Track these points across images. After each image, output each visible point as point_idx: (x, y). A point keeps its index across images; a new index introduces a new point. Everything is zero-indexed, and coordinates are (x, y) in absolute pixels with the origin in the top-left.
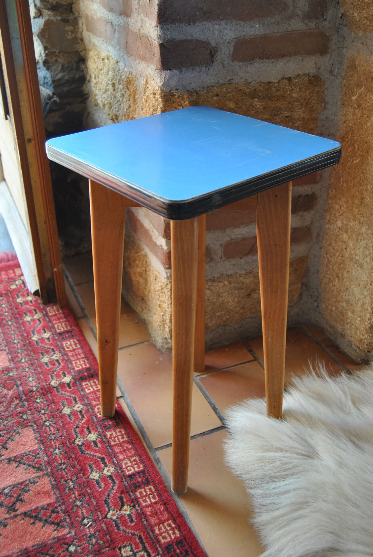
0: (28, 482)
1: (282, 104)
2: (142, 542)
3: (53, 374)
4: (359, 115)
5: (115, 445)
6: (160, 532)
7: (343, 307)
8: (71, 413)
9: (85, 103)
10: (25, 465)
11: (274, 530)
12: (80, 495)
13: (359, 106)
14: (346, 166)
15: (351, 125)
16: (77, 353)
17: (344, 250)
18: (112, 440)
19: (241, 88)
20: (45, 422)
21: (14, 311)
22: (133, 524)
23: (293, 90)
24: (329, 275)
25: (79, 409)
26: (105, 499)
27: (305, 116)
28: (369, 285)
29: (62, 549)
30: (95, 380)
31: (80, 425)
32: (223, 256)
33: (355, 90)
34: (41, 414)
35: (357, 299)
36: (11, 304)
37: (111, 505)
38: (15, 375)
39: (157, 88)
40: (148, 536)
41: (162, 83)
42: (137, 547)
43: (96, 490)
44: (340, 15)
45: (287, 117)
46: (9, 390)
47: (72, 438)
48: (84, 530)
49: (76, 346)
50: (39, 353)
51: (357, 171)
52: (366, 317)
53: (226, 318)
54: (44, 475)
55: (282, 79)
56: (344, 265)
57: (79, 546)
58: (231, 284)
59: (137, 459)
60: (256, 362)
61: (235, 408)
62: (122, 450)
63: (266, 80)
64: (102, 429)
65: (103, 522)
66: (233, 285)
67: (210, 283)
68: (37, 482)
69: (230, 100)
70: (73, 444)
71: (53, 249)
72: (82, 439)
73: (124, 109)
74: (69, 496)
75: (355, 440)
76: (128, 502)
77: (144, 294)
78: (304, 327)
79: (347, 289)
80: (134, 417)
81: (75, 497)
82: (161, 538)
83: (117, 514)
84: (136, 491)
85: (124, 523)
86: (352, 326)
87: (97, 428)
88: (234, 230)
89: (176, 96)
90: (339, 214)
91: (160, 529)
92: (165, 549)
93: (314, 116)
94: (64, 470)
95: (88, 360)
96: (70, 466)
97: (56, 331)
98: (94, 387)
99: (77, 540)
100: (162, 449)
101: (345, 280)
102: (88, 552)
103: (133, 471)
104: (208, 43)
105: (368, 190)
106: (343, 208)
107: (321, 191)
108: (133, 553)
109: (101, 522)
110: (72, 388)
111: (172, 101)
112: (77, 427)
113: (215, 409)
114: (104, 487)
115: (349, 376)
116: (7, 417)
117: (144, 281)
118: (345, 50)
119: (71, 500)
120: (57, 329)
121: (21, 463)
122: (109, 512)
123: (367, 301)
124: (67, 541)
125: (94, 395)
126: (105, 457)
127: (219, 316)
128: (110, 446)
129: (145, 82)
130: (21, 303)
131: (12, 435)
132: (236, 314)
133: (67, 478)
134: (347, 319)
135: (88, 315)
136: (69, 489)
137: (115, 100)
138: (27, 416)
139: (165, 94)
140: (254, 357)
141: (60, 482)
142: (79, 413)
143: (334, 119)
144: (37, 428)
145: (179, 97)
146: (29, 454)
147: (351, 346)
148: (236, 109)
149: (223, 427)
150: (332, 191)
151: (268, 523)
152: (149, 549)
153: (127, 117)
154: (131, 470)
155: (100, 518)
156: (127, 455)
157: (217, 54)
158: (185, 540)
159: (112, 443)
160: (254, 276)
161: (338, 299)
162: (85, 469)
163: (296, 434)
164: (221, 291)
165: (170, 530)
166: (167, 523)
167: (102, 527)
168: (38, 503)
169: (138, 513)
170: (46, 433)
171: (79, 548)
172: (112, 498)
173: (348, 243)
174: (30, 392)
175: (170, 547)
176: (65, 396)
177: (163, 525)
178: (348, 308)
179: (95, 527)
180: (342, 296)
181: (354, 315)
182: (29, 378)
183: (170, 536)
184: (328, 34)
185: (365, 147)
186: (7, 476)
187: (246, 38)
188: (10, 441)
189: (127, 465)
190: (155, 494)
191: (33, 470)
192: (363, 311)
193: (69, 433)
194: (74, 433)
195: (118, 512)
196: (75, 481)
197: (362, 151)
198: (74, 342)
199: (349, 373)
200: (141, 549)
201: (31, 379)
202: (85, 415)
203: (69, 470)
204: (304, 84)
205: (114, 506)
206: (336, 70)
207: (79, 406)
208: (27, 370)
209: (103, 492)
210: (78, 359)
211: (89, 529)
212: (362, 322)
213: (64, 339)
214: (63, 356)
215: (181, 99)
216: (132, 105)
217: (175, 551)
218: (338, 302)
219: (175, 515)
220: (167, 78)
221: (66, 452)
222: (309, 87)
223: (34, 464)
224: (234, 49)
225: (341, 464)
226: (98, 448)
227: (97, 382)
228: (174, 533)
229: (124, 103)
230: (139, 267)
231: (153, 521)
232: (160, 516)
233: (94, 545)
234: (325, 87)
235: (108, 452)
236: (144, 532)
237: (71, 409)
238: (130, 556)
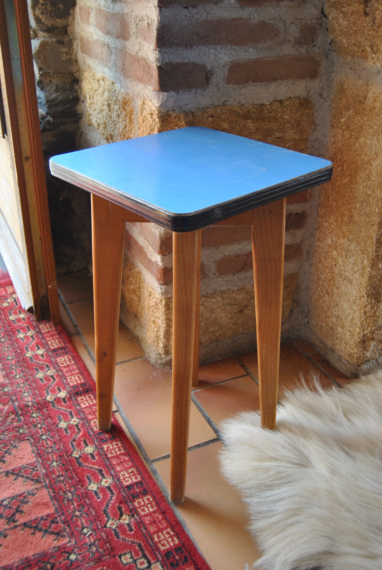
0: (26, 494)
1: (274, 125)
2: (141, 549)
3: (48, 390)
4: (348, 136)
5: (112, 457)
6: (159, 540)
7: (332, 322)
8: (67, 427)
9: (78, 123)
10: (23, 477)
11: (270, 536)
12: (79, 506)
13: (348, 128)
14: (335, 185)
15: (339, 146)
16: (71, 369)
17: (334, 267)
18: (109, 453)
19: (235, 110)
20: (42, 435)
21: (7, 328)
22: (132, 533)
23: (285, 112)
24: (319, 291)
25: (75, 423)
26: (103, 509)
27: (296, 137)
28: (358, 300)
29: (63, 558)
30: (91, 395)
31: (77, 438)
32: (216, 273)
33: (344, 112)
34: (37, 428)
35: (347, 314)
36: (4, 322)
37: (110, 514)
38: (10, 391)
39: (154, 109)
40: (148, 544)
41: (159, 104)
42: (137, 554)
43: (94, 501)
44: (329, 41)
45: (279, 138)
46: (4, 405)
47: (69, 451)
48: (84, 539)
49: (70, 362)
50: (33, 369)
51: (346, 190)
52: (355, 331)
53: (219, 334)
54: (43, 487)
55: (274, 101)
56: (334, 281)
57: (79, 554)
58: (224, 300)
59: (134, 470)
60: (249, 376)
61: (229, 421)
62: (119, 462)
63: (258, 102)
64: (99, 442)
65: (103, 531)
66: (225, 301)
67: (204, 299)
68: (36, 494)
69: (224, 121)
70: (70, 457)
71: (48, 266)
72: (79, 452)
73: (119, 129)
74: (69, 506)
75: (346, 448)
76: (127, 511)
77: (137, 311)
78: (295, 343)
79: (337, 305)
80: (130, 431)
81: (74, 508)
82: (160, 545)
83: (116, 523)
84: (134, 501)
85: (124, 532)
86: (342, 341)
87: (93, 441)
88: (227, 247)
89: (173, 117)
90: (329, 232)
91: (159, 537)
92: (164, 556)
93: (305, 137)
94: (62, 482)
95: (82, 376)
96: (68, 477)
97: (49, 348)
98: (90, 402)
99: (77, 549)
100: (159, 461)
101: (335, 296)
102: (89, 560)
103: (130, 481)
104: (204, 66)
105: (356, 208)
106: (332, 226)
107: (311, 210)
108: (134, 560)
109: (100, 531)
110: (68, 403)
111: (169, 122)
112: (74, 440)
113: (209, 422)
114: (103, 498)
115: (340, 389)
116: (4, 432)
117: (138, 298)
118: (333, 75)
119: (70, 511)
120: (51, 346)
121: (19, 476)
122: (108, 521)
123: (357, 316)
124: (67, 550)
125: (90, 410)
126: (103, 469)
127: (212, 331)
128: (108, 458)
129: (141, 103)
130: (13, 321)
131: (9, 449)
132: (229, 330)
133: (65, 490)
134: (337, 334)
135: (81, 332)
136: (68, 500)
137: (111, 121)
138: (24, 430)
139: (163, 114)
140: (246, 371)
141: (59, 493)
142: (75, 427)
143: (323, 140)
144: (34, 442)
145: (175, 117)
146: (27, 467)
147: (341, 361)
148: (230, 129)
149: (218, 439)
150: (322, 209)
151: (265, 529)
152: (148, 555)
153: (123, 136)
154: (128, 481)
155: (100, 527)
156: (124, 467)
157: (213, 77)
158: (184, 546)
159: (110, 456)
160: (246, 293)
161: (328, 314)
162: (83, 481)
163: (290, 444)
164: (214, 307)
165: (169, 537)
166: (166, 531)
167: (102, 536)
168: (37, 514)
169: (137, 521)
170: (43, 446)
171: (80, 556)
172: (111, 508)
173: (337, 260)
174: (26, 407)
175: (170, 554)
176: (61, 410)
177: (162, 533)
178: (337, 323)
179: (95, 535)
180: (332, 312)
181: (343, 330)
182: (24, 393)
183: (169, 543)
184: (318, 60)
185: (353, 166)
186: (5, 489)
187: (240, 62)
188: (7, 454)
189: (125, 476)
190: (153, 503)
191: (32, 483)
192: (353, 325)
193: (66, 446)
194: (71, 446)
195: (117, 521)
196: (74, 492)
197: (351, 171)
198: (68, 358)
199: (340, 386)
200: (141, 556)
201: (26, 394)
202: (81, 429)
203: (67, 482)
204: (295, 106)
205: (113, 516)
206: (326, 94)
207: (75, 420)
208: (22, 385)
209: (102, 502)
210: (72, 375)
211: (89, 538)
212: (351, 336)
213: (57, 355)
214: (57, 372)
215: (177, 119)
216: (128, 125)
217: (174, 557)
218: (328, 317)
219: (173, 524)
220: (165, 99)
221: (63, 464)
222: (300, 110)
223: (32, 477)
224: (229, 73)
225: (334, 472)
226: (95, 461)
227: (92, 397)
228: (173, 540)
229: (120, 123)
230: (133, 284)
231: (152, 529)
232: (159, 524)
233: (94, 553)
234: (315, 109)
235: (106, 464)
236: (143, 540)
237: (68, 424)
238: (130, 563)
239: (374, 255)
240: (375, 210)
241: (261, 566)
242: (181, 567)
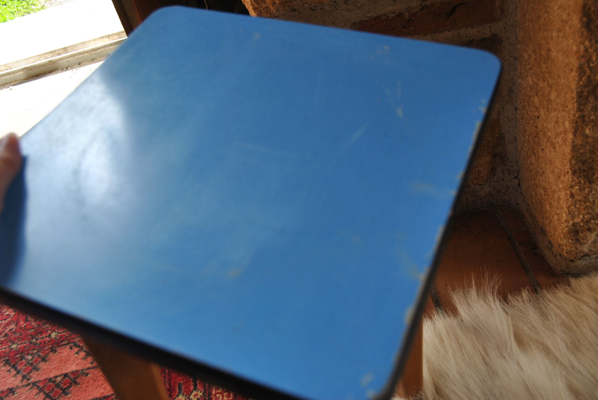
7: (541, 195)
17: (537, 119)
24: (526, 147)
28: (563, 175)
35: (553, 189)
52: (563, 217)
56: (539, 140)
79: (544, 173)
86: (551, 223)
90: (529, 67)
101: (541, 160)
105: (553, 38)
106: (531, 60)
107: (506, 32)
123: (563, 197)
134: (546, 212)
150: (520, 32)
161: (536, 182)
162: (174, 390)
173: (540, 110)
180: (540, 180)
181: (551, 209)
192: (560, 208)
212: (559, 222)
218: (537, 186)
239: (577, 115)
240: (572, 47)
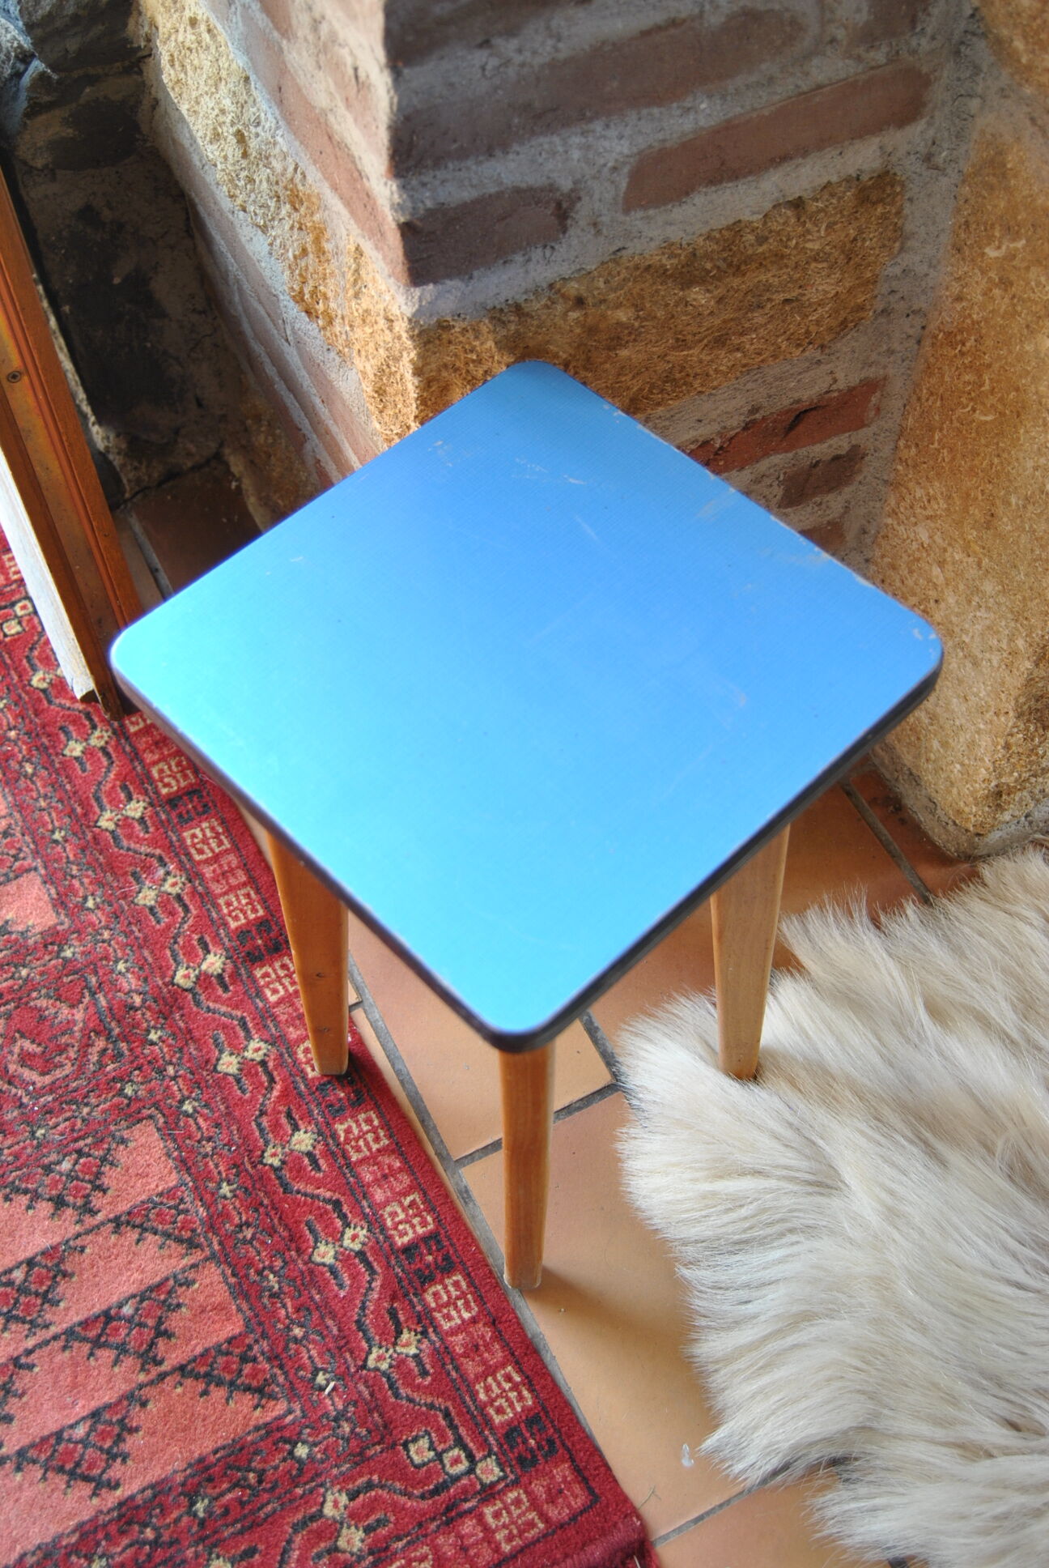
0: (171, 1282)
1: (774, 275)
2: (452, 1426)
3: (176, 946)
4: (1004, 307)
5: (361, 1162)
6: (489, 1397)
7: (918, 719)
8: (240, 1070)
9: (140, 72)
10: (155, 1233)
11: (740, 1377)
12: (297, 1310)
13: (1005, 284)
14: (953, 411)
15: (975, 317)
16: (226, 867)
17: (932, 602)
18: (352, 1147)
19: (651, 263)
20: (181, 1102)
21: (31, 722)
22: (428, 1380)
23: (808, 232)
25: (258, 1057)
26: (356, 1318)
27: (840, 291)
29: (281, 1456)
30: (286, 960)
31: (269, 1107)
33: (997, 234)
34: (168, 1080)
35: (957, 724)
36: (20, 697)
37: (372, 1331)
38: (78, 956)
39: (396, 313)
40: (465, 1410)
41: (413, 308)
42: (443, 1438)
43: (331, 1295)
45: (786, 304)
46: (72, 1006)
47: (256, 1146)
48: (321, 1401)
49: (220, 843)
50: (126, 873)
52: (976, 772)
54: (207, 1259)
55: (775, 206)
57: (315, 1444)
59: (418, 1200)
61: (643, 1025)
62: (379, 1175)
63: (726, 222)
64: (323, 1114)
65: (360, 1378)
68: (194, 1282)
69: (618, 307)
70: (260, 1167)
72: (279, 1149)
73: (285, 247)
74: (274, 1313)
75: (928, 1135)
76: (410, 1323)
80: (397, 1067)
81: (287, 1317)
82: (492, 1411)
83: (388, 1355)
84: (425, 1291)
85: (407, 1376)
87: (310, 1112)
89: (457, 329)
91: (488, 1389)
92: (502, 1441)
93: (869, 275)
94: (250, 1242)
95: (257, 892)
96: (264, 1229)
97: (157, 792)
98: (286, 981)
99: (308, 1430)
100: (473, 1161)
102: (338, 1457)
103: (411, 1235)
104: (552, 188)
107: (876, 440)
108: (436, 1455)
109: (355, 1380)
111: (445, 342)
112: (262, 1113)
113: (591, 1029)
114: (351, 1286)
116: (86, 1096)
118: (974, 104)
119: (280, 1325)
120: (160, 785)
121: (146, 1230)
122: (369, 1352)
123: (984, 744)
124: (287, 1434)
125: (290, 1010)
126: (342, 1199)
128: (349, 1165)
129: (352, 248)
130: (44, 691)
131: (109, 1150)
133: (261, 1266)
136: (270, 1296)
138: (135, 1087)
139: (425, 328)
141: (247, 1276)
142: (260, 1069)
143: (926, 275)
144: (165, 1122)
145: (465, 330)
146: (161, 1203)
147: (933, 813)
149: (614, 1087)
151: (728, 1359)
152: (468, 1440)
153: (297, 276)
154: (406, 1234)
155: (353, 1370)
156: (392, 1189)
157: (578, 205)
158: (546, 1413)
159: (354, 1157)
162: (301, 1237)
165: (511, 1389)
166: (502, 1372)
167: (360, 1394)
168: (206, 1338)
169: (435, 1349)
170: (190, 1137)
171: (317, 1449)
172: (372, 1313)
173: (942, 591)
174: (128, 1012)
175: (515, 1434)
176: (217, 1016)
177: (495, 1380)
178: (931, 728)
179: (344, 1392)
182: (116, 962)
183: (511, 1405)
184: (925, 70)
185: (1011, 397)
186: (120, 1270)
187: (668, 145)
188: (108, 1167)
189: (397, 1219)
190: (469, 1296)
191: (179, 1249)
193: (245, 1132)
194: (257, 1133)
195: (391, 1351)
196: (282, 1272)
197: (1002, 403)
198: (212, 829)
200: (452, 1442)
201: (121, 966)
202: (275, 1074)
203: (263, 1243)
204: (841, 212)
205: (380, 1335)
206: (944, 154)
207: (258, 1045)
208: (106, 935)
209: (348, 1298)
210: (231, 889)
211: (332, 1399)
213: (185, 821)
214: (190, 881)
216: (312, 254)
217: (525, 1442)
219: (519, 1351)
220: (428, 298)
221: (246, 1189)
222: (858, 215)
223: (176, 1232)
224: (629, 184)
226: (321, 1175)
227: (291, 967)
228: (521, 1398)
231: (471, 1368)
232: (486, 1355)
233: (348, 1440)
234: (906, 196)
235: (348, 1183)
236: (454, 1400)
237: (239, 1059)
238: (430, 1461)
241: (717, 1450)
242: (541, 1467)
